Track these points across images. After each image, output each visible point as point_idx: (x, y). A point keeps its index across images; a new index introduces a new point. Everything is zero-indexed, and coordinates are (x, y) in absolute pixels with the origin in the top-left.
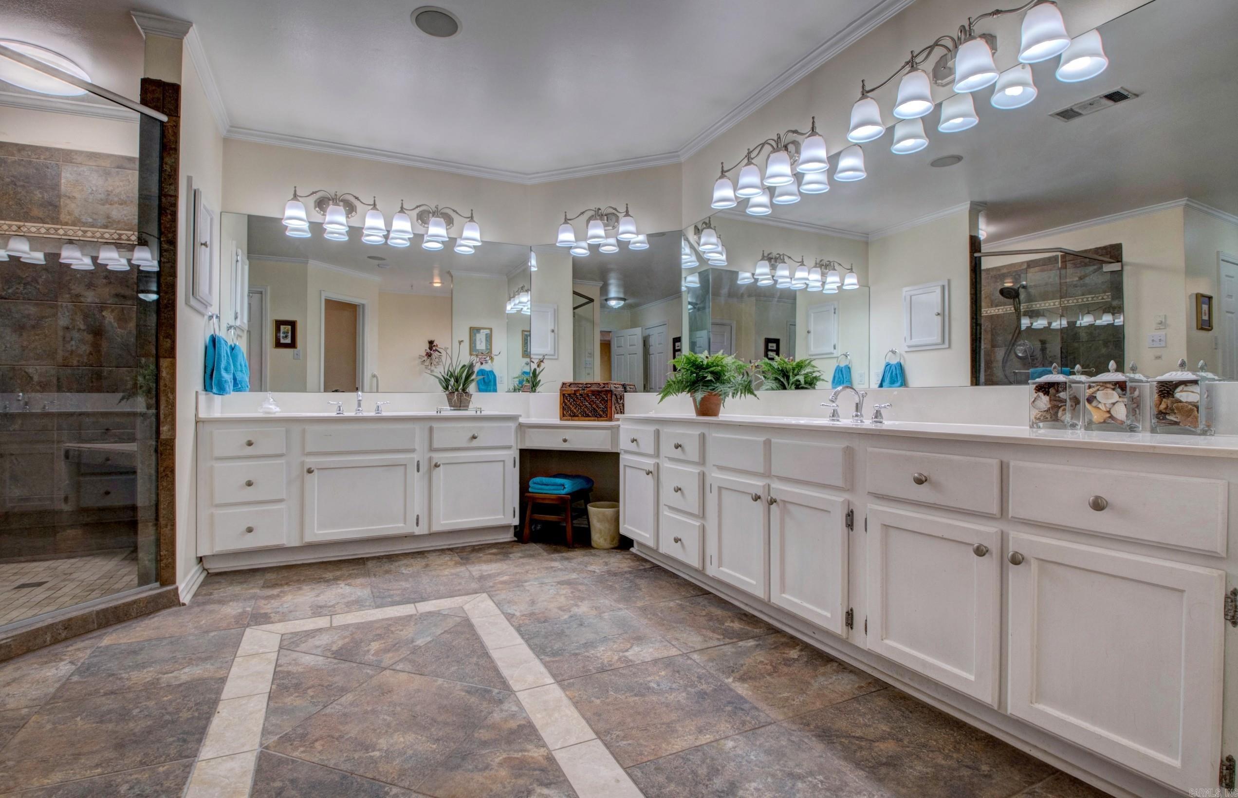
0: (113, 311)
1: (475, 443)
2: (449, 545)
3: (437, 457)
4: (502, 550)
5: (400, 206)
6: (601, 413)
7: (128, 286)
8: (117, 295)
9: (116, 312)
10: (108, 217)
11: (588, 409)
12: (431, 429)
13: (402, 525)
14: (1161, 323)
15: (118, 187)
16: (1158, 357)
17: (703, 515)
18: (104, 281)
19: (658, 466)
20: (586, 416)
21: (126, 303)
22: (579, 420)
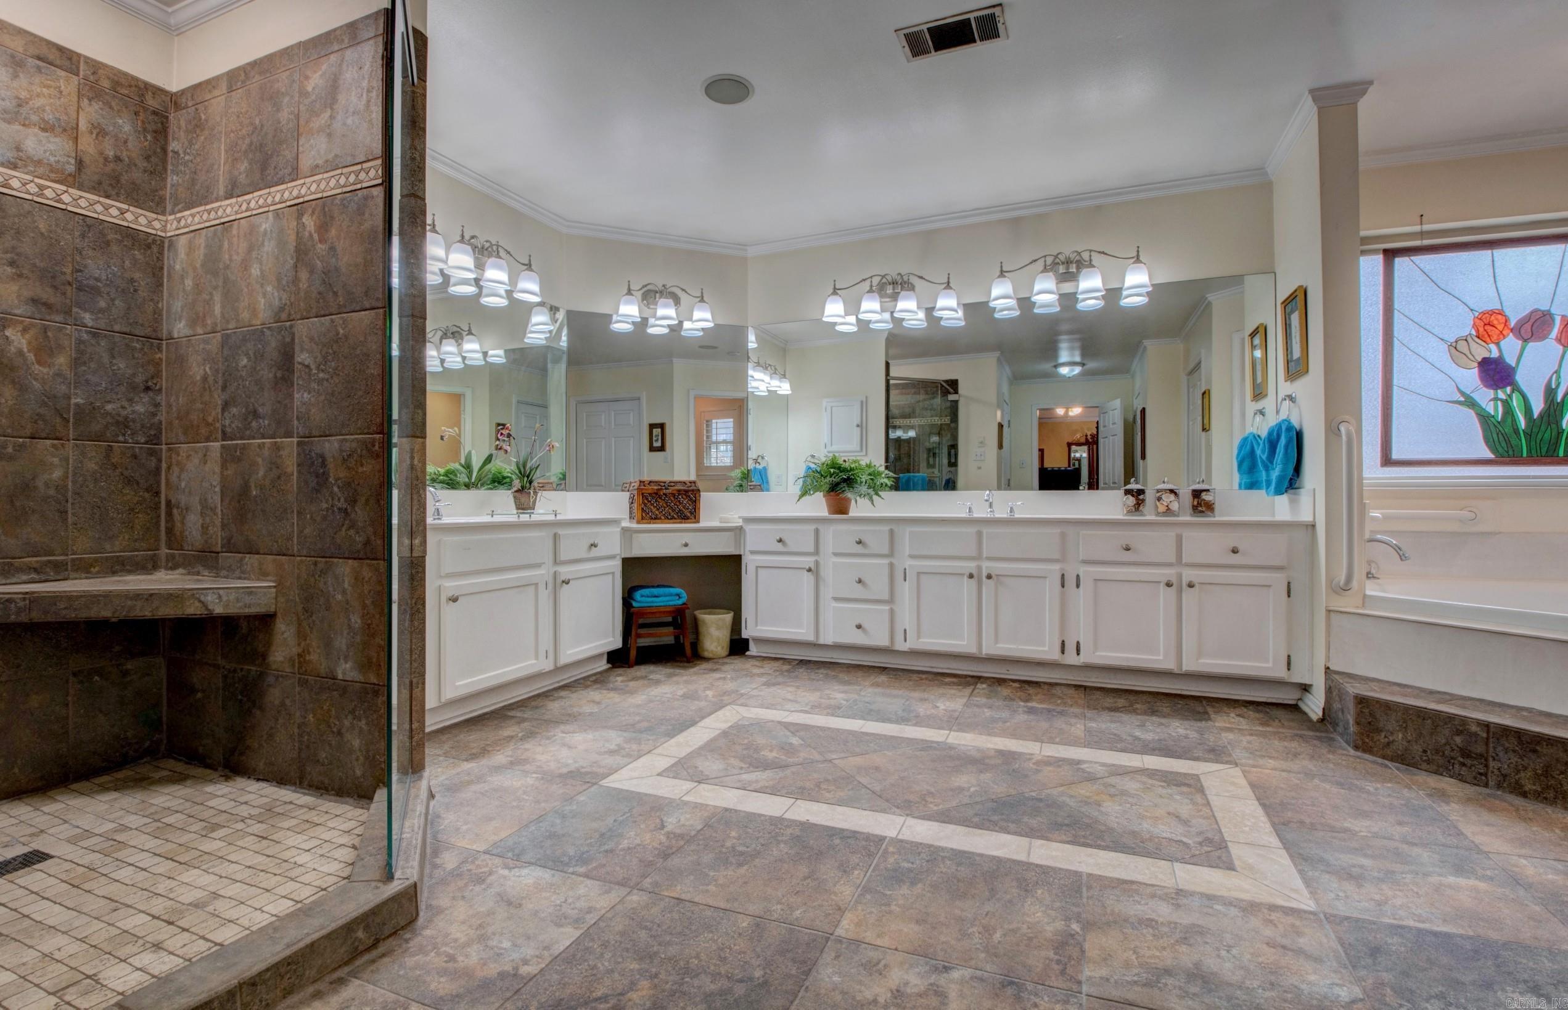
0: (25, 330)
1: (595, 552)
2: (558, 682)
3: (565, 571)
4: (597, 680)
5: (460, 233)
6: (689, 515)
7: (55, 288)
8: (34, 301)
9: (32, 332)
10: (18, 149)
11: (673, 510)
12: (556, 537)
13: (534, 662)
14: (981, 443)
15: (38, 96)
16: (979, 468)
17: (891, 600)
18: (9, 269)
19: (817, 563)
20: (670, 518)
21: (53, 317)
22: (662, 523)
